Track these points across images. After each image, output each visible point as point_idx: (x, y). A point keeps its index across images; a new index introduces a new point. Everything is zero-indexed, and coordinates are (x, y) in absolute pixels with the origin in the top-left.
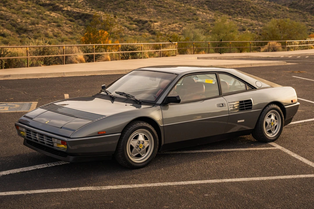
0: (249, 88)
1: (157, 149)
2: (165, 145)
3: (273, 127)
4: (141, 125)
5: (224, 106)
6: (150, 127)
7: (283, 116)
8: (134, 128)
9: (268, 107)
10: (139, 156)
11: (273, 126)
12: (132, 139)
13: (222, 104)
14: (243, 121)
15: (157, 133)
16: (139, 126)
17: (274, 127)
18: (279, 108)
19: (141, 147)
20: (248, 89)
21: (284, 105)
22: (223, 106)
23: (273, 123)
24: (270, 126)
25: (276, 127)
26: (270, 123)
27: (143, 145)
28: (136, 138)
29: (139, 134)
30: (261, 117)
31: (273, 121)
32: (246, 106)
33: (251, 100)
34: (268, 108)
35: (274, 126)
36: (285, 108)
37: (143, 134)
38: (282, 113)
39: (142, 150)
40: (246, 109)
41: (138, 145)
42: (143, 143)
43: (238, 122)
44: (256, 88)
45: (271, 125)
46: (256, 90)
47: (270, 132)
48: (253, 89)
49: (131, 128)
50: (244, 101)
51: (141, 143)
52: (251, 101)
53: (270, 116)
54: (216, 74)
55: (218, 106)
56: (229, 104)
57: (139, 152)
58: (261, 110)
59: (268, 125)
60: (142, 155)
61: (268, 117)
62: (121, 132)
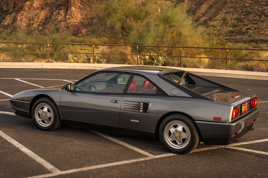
4: (44, 100)
10: (44, 122)
11: (178, 137)
14: (138, 121)
18: (189, 121)
21: (195, 119)
25: (184, 140)
28: (42, 108)
29: (45, 106)
37: (47, 107)
38: (193, 127)
39: (46, 118)
43: (131, 121)
48: (165, 95)
51: (44, 113)
53: (175, 126)
54: (130, 75)
55: (112, 101)
56: (123, 102)
57: (43, 119)
58: (160, 116)
59: (172, 134)
60: (47, 122)
61: (173, 126)
62: (31, 101)
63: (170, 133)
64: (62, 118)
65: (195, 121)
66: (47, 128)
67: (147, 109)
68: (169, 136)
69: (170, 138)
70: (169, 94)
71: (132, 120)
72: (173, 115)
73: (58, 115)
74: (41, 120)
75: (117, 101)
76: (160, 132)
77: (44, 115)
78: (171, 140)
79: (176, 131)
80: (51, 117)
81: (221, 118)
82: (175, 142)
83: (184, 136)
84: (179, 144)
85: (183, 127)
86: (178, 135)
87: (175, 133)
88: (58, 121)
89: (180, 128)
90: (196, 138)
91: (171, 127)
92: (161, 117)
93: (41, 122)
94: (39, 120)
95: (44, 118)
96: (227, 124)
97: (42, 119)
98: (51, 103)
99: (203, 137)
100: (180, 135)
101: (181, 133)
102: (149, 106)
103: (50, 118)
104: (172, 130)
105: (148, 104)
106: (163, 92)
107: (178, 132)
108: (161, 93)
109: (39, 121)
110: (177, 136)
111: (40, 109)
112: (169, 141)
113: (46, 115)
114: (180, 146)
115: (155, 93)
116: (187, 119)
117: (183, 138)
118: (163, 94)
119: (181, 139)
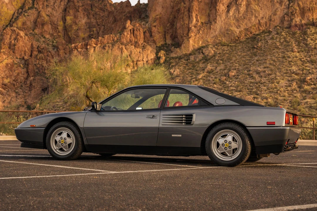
2: (89, 145)
3: (228, 149)
4: (63, 124)
10: (62, 150)
13: (153, 116)
14: (180, 136)
17: (230, 149)
18: (240, 129)
21: (246, 125)
22: (153, 118)
23: (227, 144)
25: (234, 150)
26: (223, 144)
28: (60, 134)
29: (63, 132)
34: (219, 127)
36: (247, 129)
37: (66, 132)
38: (245, 134)
39: (64, 145)
42: (66, 139)
44: (213, 105)
45: (225, 147)
46: (213, 107)
48: (209, 105)
51: (63, 139)
53: (224, 137)
54: (166, 89)
55: (148, 117)
56: (162, 117)
57: (62, 147)
58: (207, 126)
59: (221, 146)
60: (66, 150)
61: (221, 137)
62: (45, 127)
63: (218, 145)
64: (85, 143)
66: (67, 156)
67: (191, 120)
68: (218, 148)
69: (219, 151)
70: (215, 104)
71: (173, 135)
72: (221, 125)
73: (80, 140)
74: (58, 148)
76: (207, 145)
77: (62, 141)
78: (219, 152)
79: (226, 141)
80: (71, 143)
81: (274, 123)
82: (223, 154)
83: (234, 145)
84: (229, 155)
85: (233, 137)
86: (228, 146)
87: (225, 143)
88: (80, 146)
89: (229, 138)
90: (248, 146)
91: (220, 138)
92: (207, 128)
93: (57, 150)
94: (55, 148)
95: (63, 145)
96: (282, 128)
97: (60, 146)
98: (72, 126)
99: (256, 145)
100: (230, 145)
101: (231, 143)
102: (193, 117)
103: (70, 145)
104: (221, 141)
105: (192, 115)
106: (206, 102)
107: (228, 142)
108: (205, 104)
109: (56, 150)
110: (226, 146)
111: (57, 135)
112: (216, 153)
113: (65, 141)
114: (231, 158)
116: (238, 127)
117: (233, 148)
118: (207, 105)
119: (232, 149)
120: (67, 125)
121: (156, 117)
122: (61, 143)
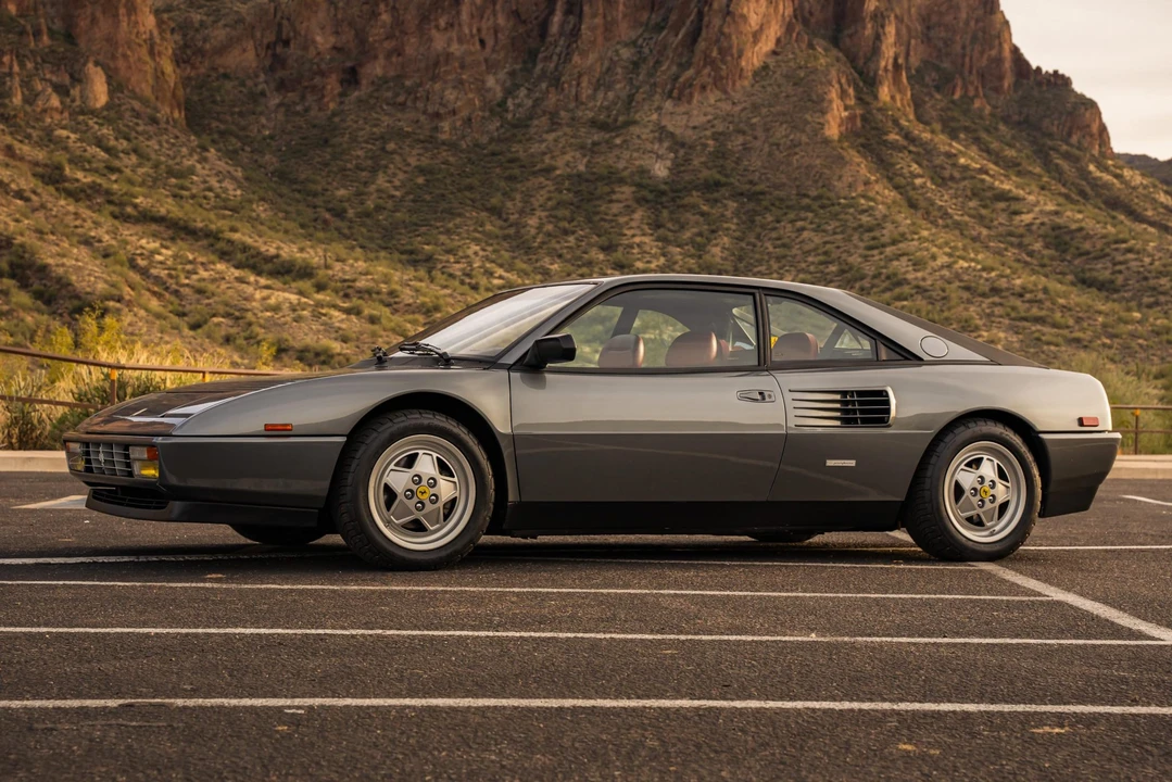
0: (888, 355)
1: (487, 514)
2: (520, 505)
3: (988, 505)
4: (426, 422)
5: (767, 399)
6: (460, 432)
7: (1036, 472)
8: (395, 427)
9: (962, 428)
10: (417, 527)
11: (987, 500)
12: (392, 466)
13: (761, 393)
14: (852, 463)
15: (489, 459)
16: (419, 422)
17: (993, 505)
18: (1017, 440)
19: (425, 498)
20: (884, 356)
21: (1039, 428)
22: (764, 399)
23: (987, 489)
24: (975, 500)
25: (1003, 507)
26: (974, 489)
27: (432, 491)
28: (410, 461)
29: (421, 452)
30: (933, 460)
31: (987, 483)
32: (862, 411)
33: (886, 392)
34: (963, 433)
35: (992, 502)
36: (1041, 440)
37: (435, 455)
38: (1029, 457)
39: (429, 507)
40: (865, 421)
41: (414, 487)
42: (433, 483)
43: (828, 465)
44: (920, 359)
45: (978, 497)
46: (920, 365)
47: (976, 522)
48: (907, 359)
49: (388, 427)
50: (857, 392)
51: (424, 482)
52: (887, 395)
53: (976, 463)
55: (744, 397)
56: (788, 396)
57: (417, 515)
58: (932, 432)
59: (967, 493)
60: (432, 527)
61: (966, 465)
62: (347, 432)
63: (958, 490)
64: (512, 497)
65: (1042, 436)
67: (887, 411)
68: (957, 502)
69: (959, 511)
70: (926, 358)
71: (830, 463)
74: (396, 521)
75: (766, 394)
77: (423, 492)
78: (961, 514)
79: (981, 480)
80: (455, 499)
81: (1096, 419)
82: (973, 520)
83: (1001, 492)
84: (988, 523)
85: (998, 464)
86: (988, 494)
87: (978, 486)
89: (988, 469)
91: (962, 469)
92: (933, 436)
95: (422, 508)
96: (1108, 435)
97: (410, 513)
101: (995, 485)
102: (890, 398)
103: (450, 506)
104: (968, 478)
105: (883, 393)
110: (984, 496)
115: (870, 357)
117: (1000, 499)
118: (900, 358)
119: (997, 504)
120: (442, 424)
121: (770, 396)
122: (415, 500)
